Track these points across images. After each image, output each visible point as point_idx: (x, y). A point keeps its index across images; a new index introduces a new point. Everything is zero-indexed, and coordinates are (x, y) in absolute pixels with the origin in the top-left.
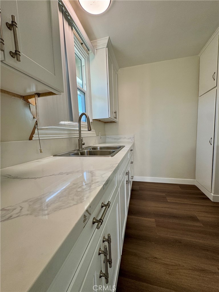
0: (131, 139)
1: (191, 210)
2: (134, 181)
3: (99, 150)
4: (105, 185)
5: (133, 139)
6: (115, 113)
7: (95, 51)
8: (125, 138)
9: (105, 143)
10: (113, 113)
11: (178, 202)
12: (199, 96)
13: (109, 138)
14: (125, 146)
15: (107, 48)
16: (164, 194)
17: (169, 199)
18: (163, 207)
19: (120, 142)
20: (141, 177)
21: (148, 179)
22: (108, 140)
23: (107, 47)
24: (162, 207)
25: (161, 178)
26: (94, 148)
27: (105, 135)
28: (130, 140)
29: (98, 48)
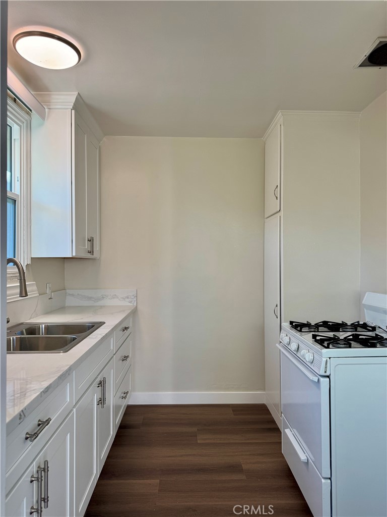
0: (127, 300)
1: (236, 454)
2: (131, 403)
3: (42, 333)
4: (43, 393)
5: (135, 299)
6: (89, 240)
7: (46, 110)
8: (115, 297)
9: (62, 309)
10: (85, 240)
11: (218, 442)
12: (266, 217)
13: (73, 295)
14: (104, 323)
15: (73, 111)
16: (194, 429)
17: (201, 439)
18: (184, 455)
19: (101, 307)
20: (150, 393)
21: (167, 397)
22: (70, 301)
23: (74, 108)
24: (182, 456)
25: (196, 393)
26: (32, 330)
27: (65, 289)
28: (126, 303)
29: (51, 107)
